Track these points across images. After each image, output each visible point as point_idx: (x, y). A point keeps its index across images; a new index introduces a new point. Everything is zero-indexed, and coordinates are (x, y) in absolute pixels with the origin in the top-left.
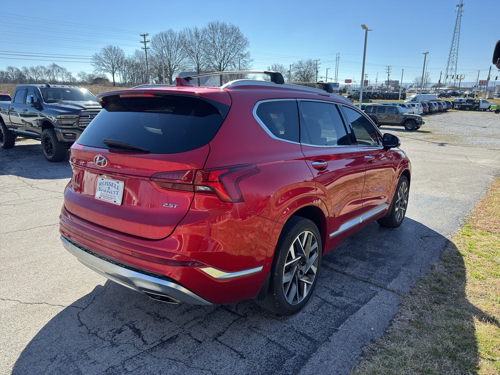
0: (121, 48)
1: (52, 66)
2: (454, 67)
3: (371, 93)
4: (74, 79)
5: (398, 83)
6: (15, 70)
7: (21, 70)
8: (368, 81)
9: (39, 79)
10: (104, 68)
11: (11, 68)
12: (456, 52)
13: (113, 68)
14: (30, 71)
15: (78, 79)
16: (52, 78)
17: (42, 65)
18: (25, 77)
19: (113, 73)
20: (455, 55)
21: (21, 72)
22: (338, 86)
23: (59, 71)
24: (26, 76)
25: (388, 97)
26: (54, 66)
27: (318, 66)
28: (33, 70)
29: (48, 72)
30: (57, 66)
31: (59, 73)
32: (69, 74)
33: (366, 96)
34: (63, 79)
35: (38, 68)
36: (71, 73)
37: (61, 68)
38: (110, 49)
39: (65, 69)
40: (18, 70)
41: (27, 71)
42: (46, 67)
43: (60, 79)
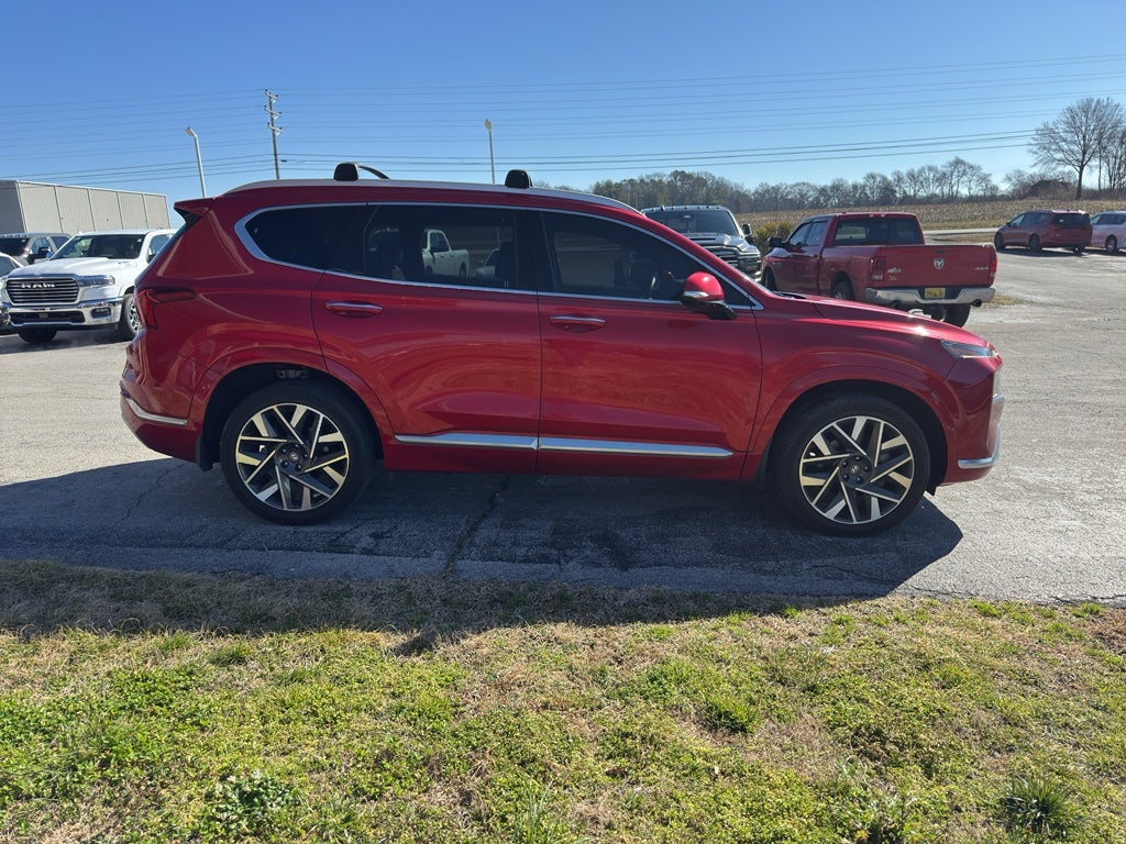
0: (1116, 99)
1: (951, 165)
4: (995, 188)
6: (879, 179)
7: (890, 178)
9: (922, 194)
10: (1059, 156)
11: (872, 176)
13: (1084, 153)
14: (906, 178)
15: (1005, 188)
16: (946, 190)
17: (931, 164)
18: (894, 192)
19: (1082, 168)
21: (889, 183)
23: (964, 173)
24: (897, 189)
26: (958, 162)
28: (912, 176)
29: (942, 178)
30: (962, 162)
31: (965, 178)
32: (985, 179)
34: (970, 189)
35: (921, 172)
36: (990, 175)
37: (971, 167)
38: (1086, 109)
39: (979, 168)
40: (884, 179)
41: (900, 180)
42: (939, 168)
43: (964, 192)
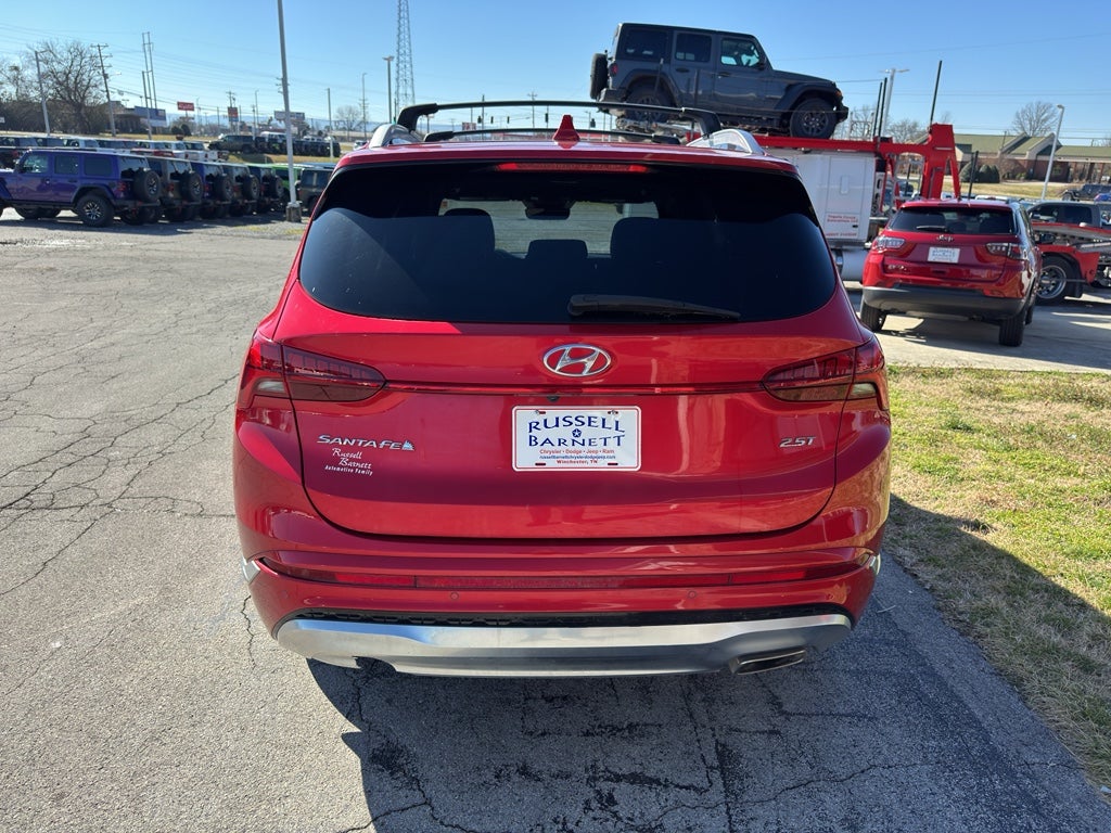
2: (409, 92)
3: (251, 137)
5: (304, 117)
8: (236, 109)
12: (408, 59)
20: (408, 66)
22: (164, 118)
25: (319, 150)
27: (106, 62)
33: (253, 146)
